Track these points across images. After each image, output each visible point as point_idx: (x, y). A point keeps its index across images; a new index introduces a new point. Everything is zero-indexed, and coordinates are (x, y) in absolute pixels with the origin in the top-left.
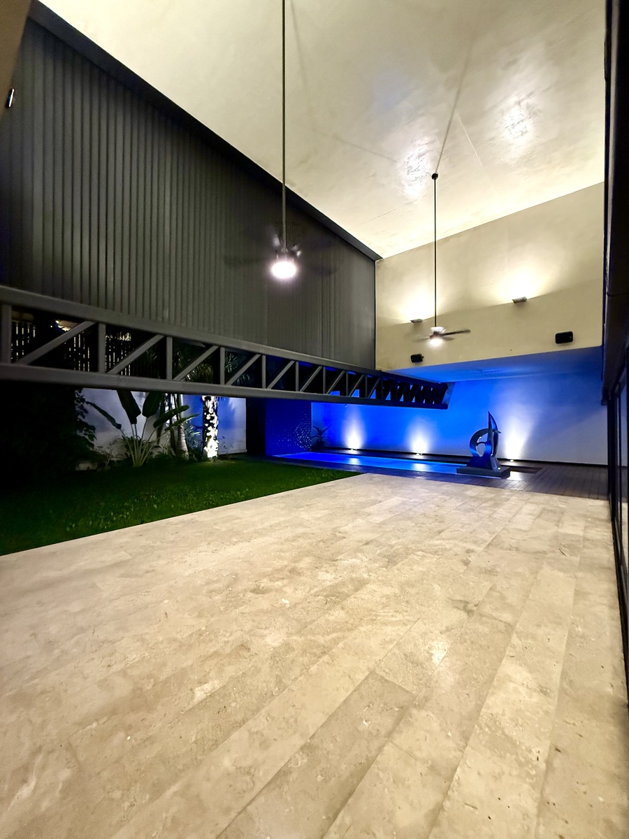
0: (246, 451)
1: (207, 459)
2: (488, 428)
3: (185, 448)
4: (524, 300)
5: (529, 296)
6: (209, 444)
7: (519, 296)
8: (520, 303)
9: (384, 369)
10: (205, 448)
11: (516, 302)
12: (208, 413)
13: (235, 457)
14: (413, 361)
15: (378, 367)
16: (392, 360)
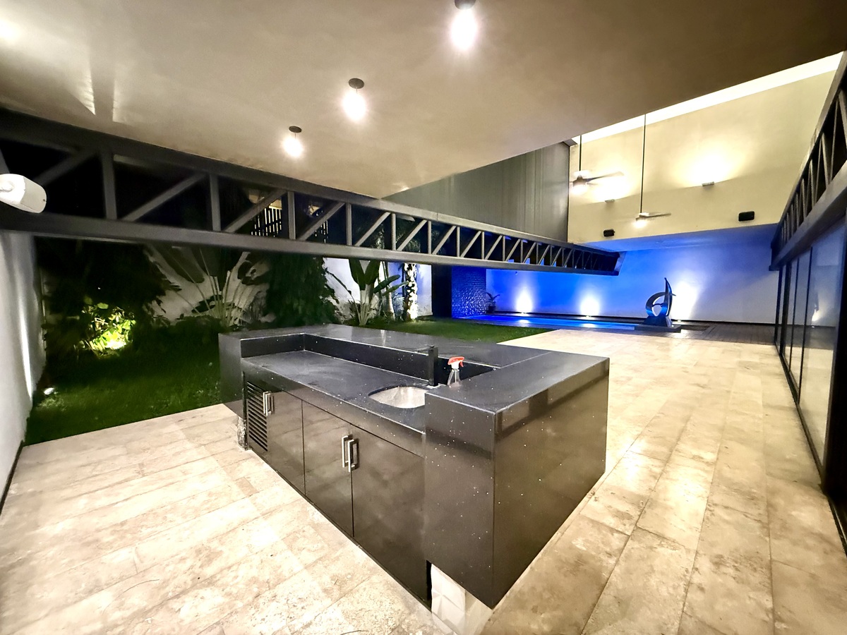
0: (432, 314)
1: (410, 320)
2: (664, 291)
3: (392, 311)
4: (712, 184)
5: (716, 179)
6: (411, 308)
7: (708, 181)
8: (709, 187)
9: (576, 242)
10: (408, 311)
11: (704, 186)
12: (410, 281)
13: (428, 318)
14: (605, 236)
15: (570, 240)
16: (584, 234)
